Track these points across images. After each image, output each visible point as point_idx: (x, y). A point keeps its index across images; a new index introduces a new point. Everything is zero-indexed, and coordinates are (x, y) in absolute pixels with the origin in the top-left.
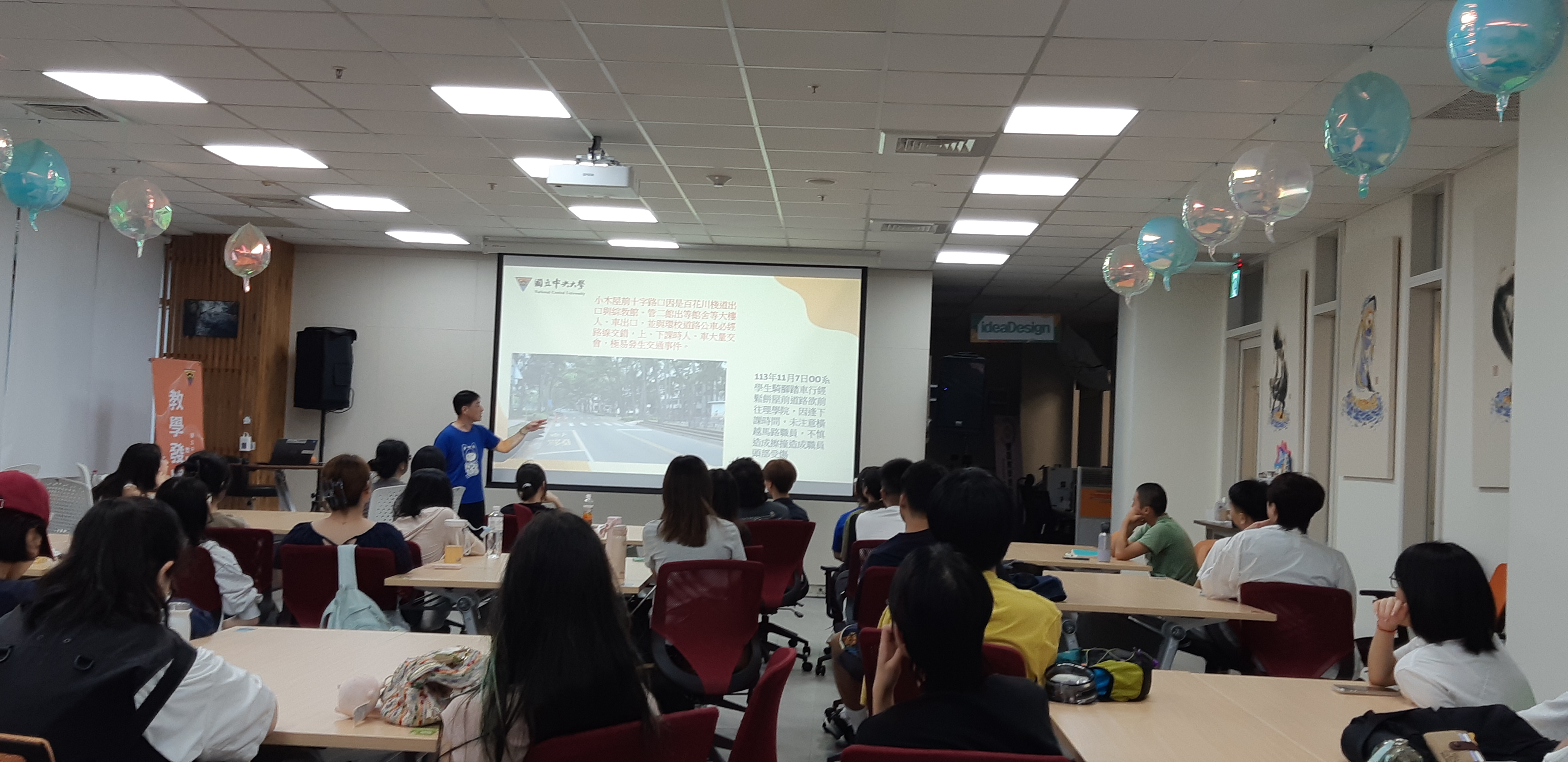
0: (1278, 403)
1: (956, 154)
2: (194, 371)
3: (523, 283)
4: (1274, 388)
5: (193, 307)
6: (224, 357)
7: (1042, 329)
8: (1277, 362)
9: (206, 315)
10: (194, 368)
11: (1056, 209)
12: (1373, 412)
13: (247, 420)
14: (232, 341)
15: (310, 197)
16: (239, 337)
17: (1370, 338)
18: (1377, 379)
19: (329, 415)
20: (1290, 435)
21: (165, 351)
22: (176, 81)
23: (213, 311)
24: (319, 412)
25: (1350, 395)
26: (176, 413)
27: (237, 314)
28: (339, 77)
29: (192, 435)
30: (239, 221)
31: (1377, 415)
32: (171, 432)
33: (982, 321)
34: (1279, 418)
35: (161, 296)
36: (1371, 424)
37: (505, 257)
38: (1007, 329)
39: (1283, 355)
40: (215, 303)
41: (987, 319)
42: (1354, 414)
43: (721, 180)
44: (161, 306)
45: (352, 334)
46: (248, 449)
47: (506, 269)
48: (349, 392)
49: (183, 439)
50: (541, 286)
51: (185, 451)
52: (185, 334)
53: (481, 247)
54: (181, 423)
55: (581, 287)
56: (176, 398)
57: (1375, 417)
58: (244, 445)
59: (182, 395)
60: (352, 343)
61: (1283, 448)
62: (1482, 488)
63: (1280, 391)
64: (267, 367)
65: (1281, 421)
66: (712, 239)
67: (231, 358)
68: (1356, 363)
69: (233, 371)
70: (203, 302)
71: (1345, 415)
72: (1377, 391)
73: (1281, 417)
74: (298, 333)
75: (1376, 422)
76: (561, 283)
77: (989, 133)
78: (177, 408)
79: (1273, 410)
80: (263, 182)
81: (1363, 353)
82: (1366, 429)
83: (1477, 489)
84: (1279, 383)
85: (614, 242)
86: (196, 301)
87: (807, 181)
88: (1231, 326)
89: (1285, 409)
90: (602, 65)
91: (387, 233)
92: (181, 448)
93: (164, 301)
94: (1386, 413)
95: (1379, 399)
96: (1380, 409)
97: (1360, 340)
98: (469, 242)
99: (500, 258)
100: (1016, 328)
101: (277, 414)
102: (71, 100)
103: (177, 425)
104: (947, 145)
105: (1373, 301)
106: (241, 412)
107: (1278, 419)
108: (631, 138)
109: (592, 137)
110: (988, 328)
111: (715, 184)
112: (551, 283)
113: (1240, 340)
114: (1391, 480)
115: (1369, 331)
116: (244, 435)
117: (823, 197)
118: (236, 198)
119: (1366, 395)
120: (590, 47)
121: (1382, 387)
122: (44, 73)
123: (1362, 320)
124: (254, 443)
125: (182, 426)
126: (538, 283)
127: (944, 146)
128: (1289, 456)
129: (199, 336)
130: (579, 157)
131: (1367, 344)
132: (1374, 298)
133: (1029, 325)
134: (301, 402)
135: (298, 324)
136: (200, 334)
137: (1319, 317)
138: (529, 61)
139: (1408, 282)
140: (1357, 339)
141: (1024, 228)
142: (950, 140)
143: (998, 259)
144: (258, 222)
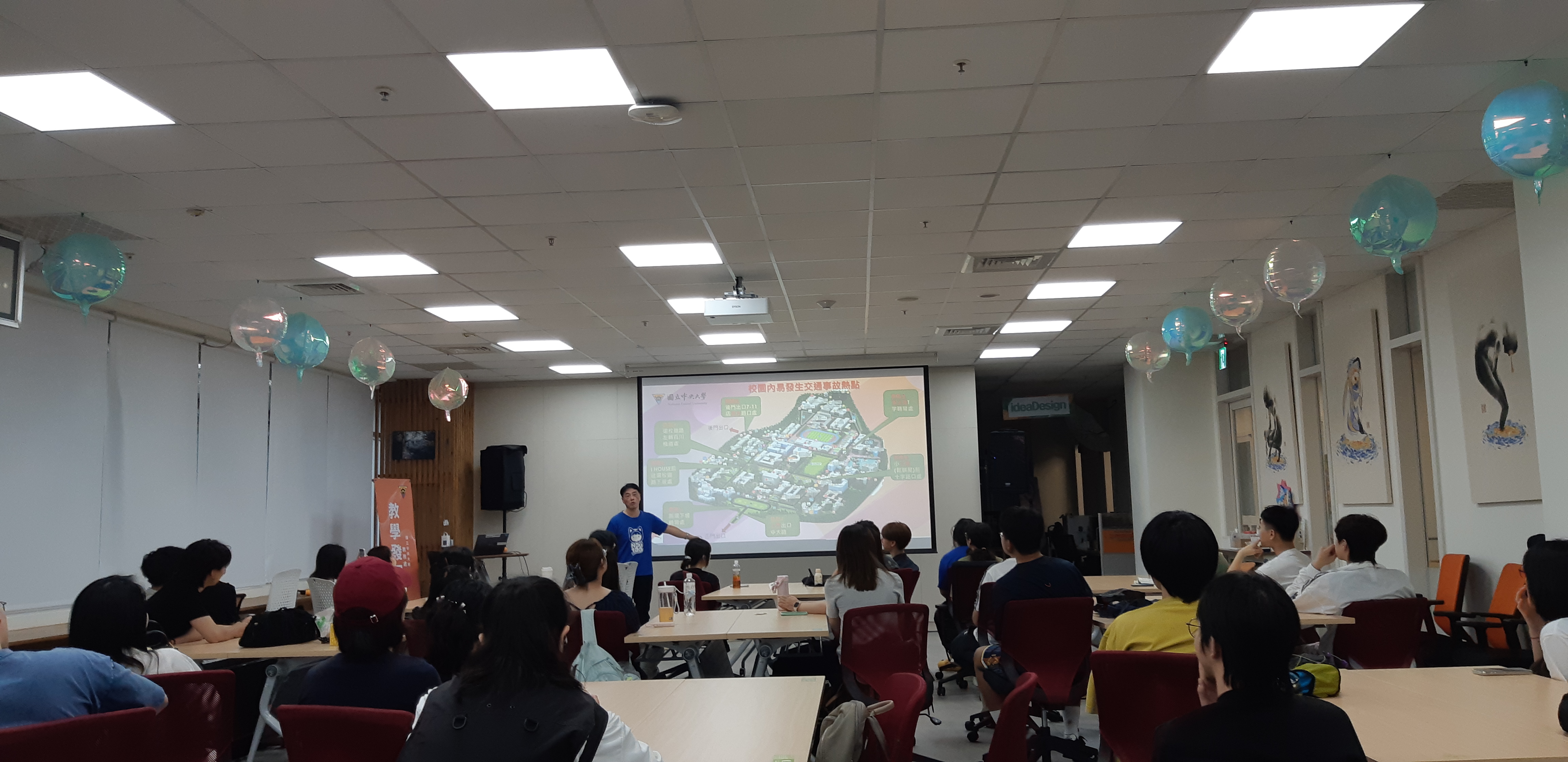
0: (1273, 450)
1: (1025, 268)
2: (406, 487)
3: (658, 398)
4: (1268, 439)
5: (400, 437)
6: (425, 475)
7: (1060, 406)
8: (1270, 418)
9: (410, 442)
10: (405, 484)
11: (1091, 308)
12: (1368, 450)
13: (446, 523)
14: (431, 461)
15: (498, 343)
16: (436, 459)
17: (1357, 391)
18: (1368, 424)
19: (509, 514)
20: (1288, 475)
21: (379, 474)
22: (418, 259)
23: (415, 439)
24: (501, 512)
25: (1343, 438)
26: (394, 521)
27: (434, 440)
28: (551, 244)
29: (407, 538)
30: (441, 367)
31: (1372, 452)
32: (391, 536)
33: (1012, 402)
34: (1277, 461)
35: (374, 431)
36: (1367, 460)
37: (643, 379)
38: (1032, 407)
39: (1275, 411)
40: (417, 433)
41: (1015, 401)
42: (1349, 453)
43: (829, 304)
44: (374, 438)
45: (524, 449)
46: (448, 545)
47: (644, 388)
48: (524, 494)
49: (401, 541)
50: (673, 400)
51: (402, 550)
52: (393, 459)
53: (625, 374)
54: (398, 529)
55: (704, 398)
56: (393, 509)
57: (1369, 454)
58: (445, 543)
59: (398, 507)
60: (524, 456)
61: (1284, 486)
62: (1481, 504)
63: (1275, 440)
64: (459, 480)
65: (1279, 464)
66: (805, 352)
67: (431, 475)
68: (1346, 414)
69: (433, 484)
70: (407, 433)
71: (1340, 455)
72: (1368, 433)
73: (1278, 461)
74: (481, 451)
75: (1371, 459)
76: (688, 396)
77: (1054, 249)
78: (395, 517)
79: (1270, 455)
80: (464, 334)
81: (1352, 403)
82: (1362, 465)
83: (1476, 505)
84: (1273, 434)
85: (726, 362)
86: (402, 433)
87: (896, 300)
88: (1220, 393)
89: (1281, 454)
90: (760, 219)
91: (551, 368)
92: (399, 548)
93: (376, 434)
94: (1380, 452)
95: (1373, 440)
96: (1374, 447)
97: (1349, 395)
98: (612, 370)
99: (639, 380)
100: (1039, 406)
101: (468, 516)
102: (333, 279)
103: (395, 530)
104: (1018, 262)
105: (1357, 361)
106: (440, 517)
107: (1275, 462)
108: (767, 275)
109: (734, 278)
110: (1017, 408)
111: (824, 308)
112: (680, 397)
113: (1229, 403)
114: (1390, 504)
115: (1356, 386)
116: (444, 535)
117: (905, 312)
118: (440, 349)
119: (1360, 437)
120: (755, 203)
121: (1374, 429)
122: (315, 259)
123: (1348, 378)
124: (452, 541)
125: (399, 531)
126: (670, 398)
127: (1015, 263)
128: (1290, 491)
129: (405, 459)
130: (726, 294)
131: (1355, 397)
132: (1358, 359)
133: (1049, 404)
134: (487, 505)
135: (480, 444)
136: (406, 458)
137: (1304, 379)
138: (703, 220)
139: (1388, 345)
140: (1345, 393)
141: (1059, 325)
142: (1020, 258)
143: (1030, 352)
144: (454, 366)
